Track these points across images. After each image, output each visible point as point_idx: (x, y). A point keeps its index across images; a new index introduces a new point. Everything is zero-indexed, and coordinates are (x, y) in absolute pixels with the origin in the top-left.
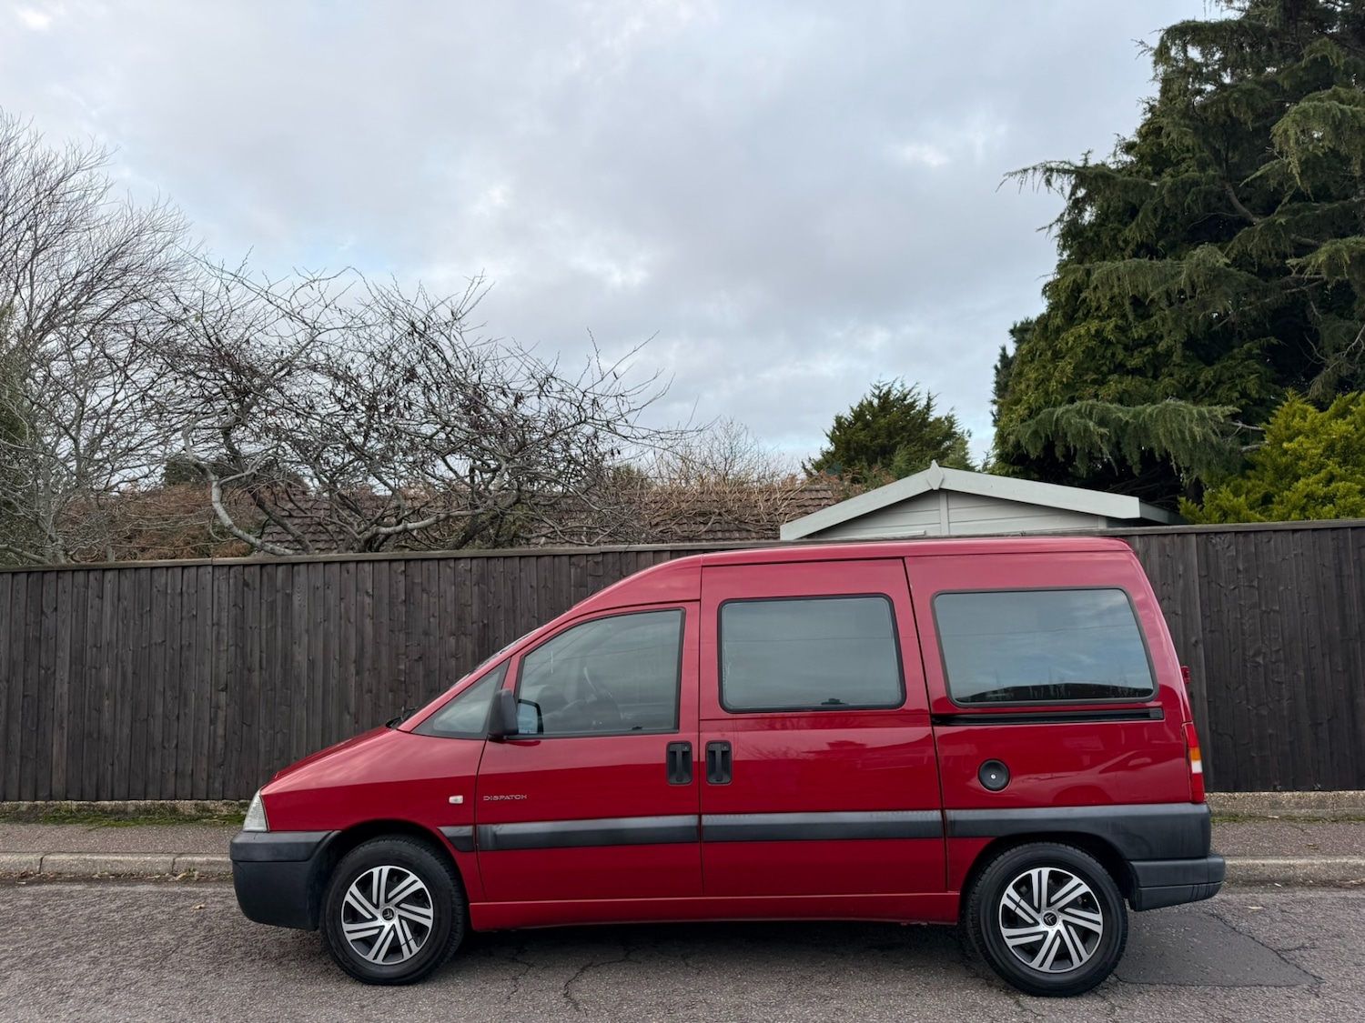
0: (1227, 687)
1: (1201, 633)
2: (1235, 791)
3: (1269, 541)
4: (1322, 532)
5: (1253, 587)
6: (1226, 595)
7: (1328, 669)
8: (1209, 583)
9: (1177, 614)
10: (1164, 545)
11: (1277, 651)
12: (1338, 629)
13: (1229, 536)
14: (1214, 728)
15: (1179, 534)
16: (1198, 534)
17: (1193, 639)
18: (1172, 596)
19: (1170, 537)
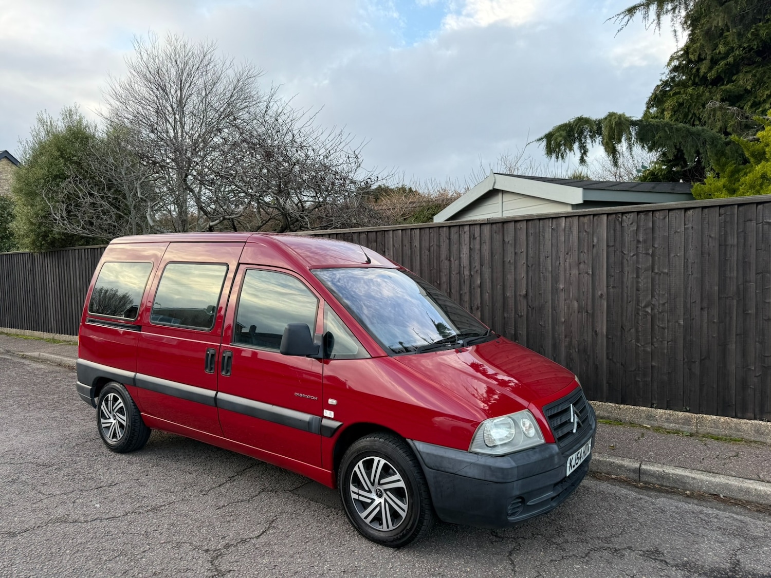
0: (622, 327)
1: (605, 289)
2: (621, 404)
3: (664, 218)
4: (712, 209)
5: (649, 254)
6: (627, 260)
7: (705, 320)
8: (615, 251)
9: (589, 274)
10: (584, 224)
11: (664, 304)
12: (716, 288)
13: (632, 215)
14: (611, 357)
15: (594, 215)
16: (608, 214)
17: (600, 293)
18: (586, 261)
19: (588, 217)
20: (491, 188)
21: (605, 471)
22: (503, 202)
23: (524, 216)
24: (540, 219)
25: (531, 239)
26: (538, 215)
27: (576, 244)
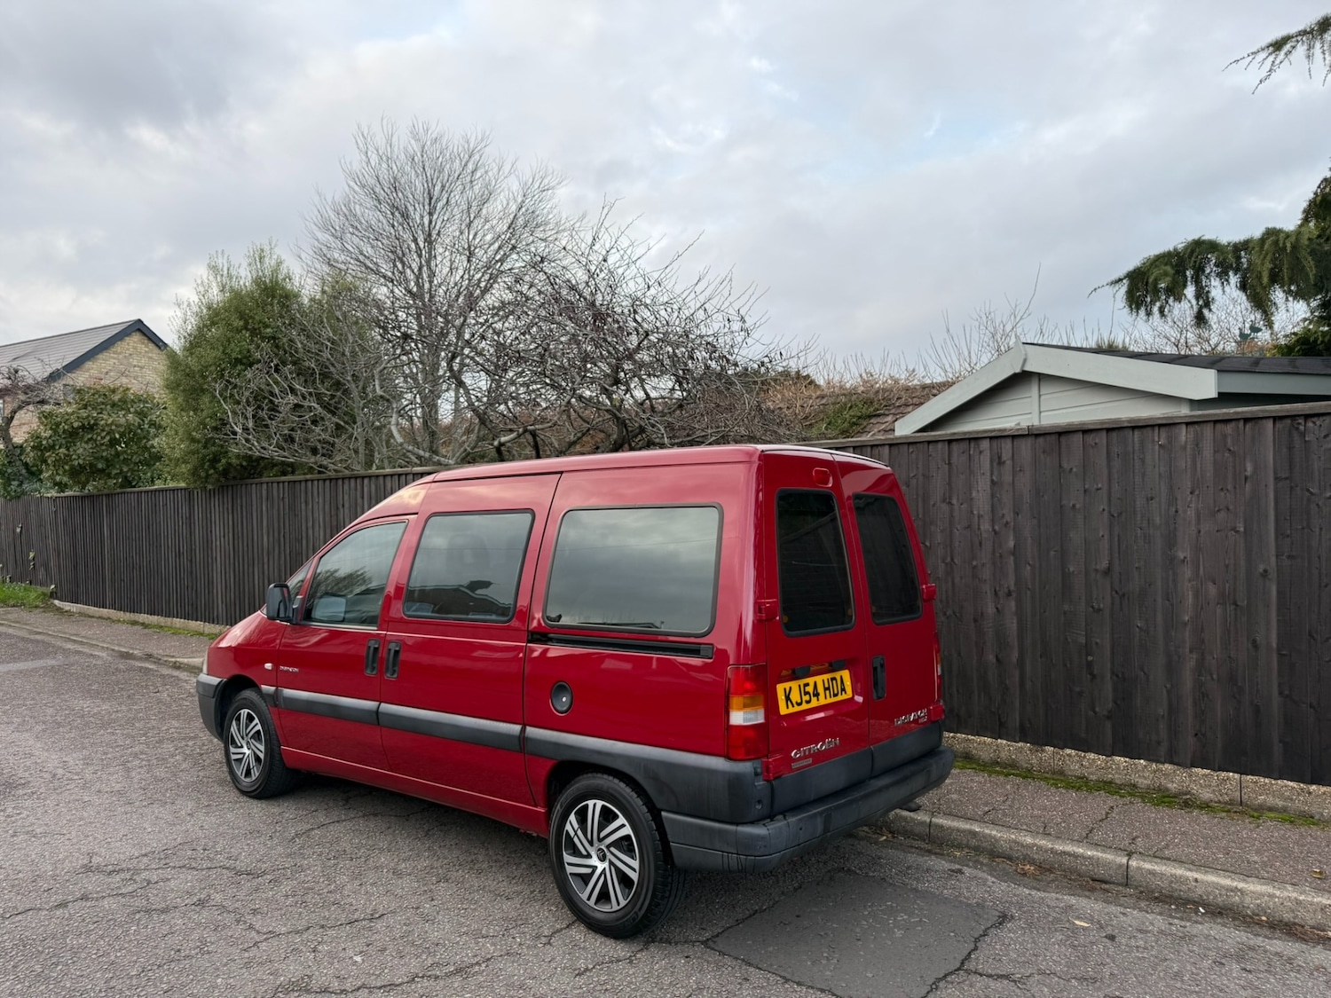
0: (1310, 635)
1: (1273, 560)
2: (1312, 783)
6: (1318, 505)
8: (1291, 488)
9: (1237, 532)
10: (1225, 436)
14: (1287, 692)
15: (1246, 420)
16: (1276, 419)
17: (1261, 568)
18: (1231, 507)
19: (1233, 424)
20: (1018, 370)
21: (1311, 923)
22: (1040, 396)
23: (1102, 422)
24: (1133, 428)
25: (1117, 463)
26: (1130, 421)
27: (1209, 474)
